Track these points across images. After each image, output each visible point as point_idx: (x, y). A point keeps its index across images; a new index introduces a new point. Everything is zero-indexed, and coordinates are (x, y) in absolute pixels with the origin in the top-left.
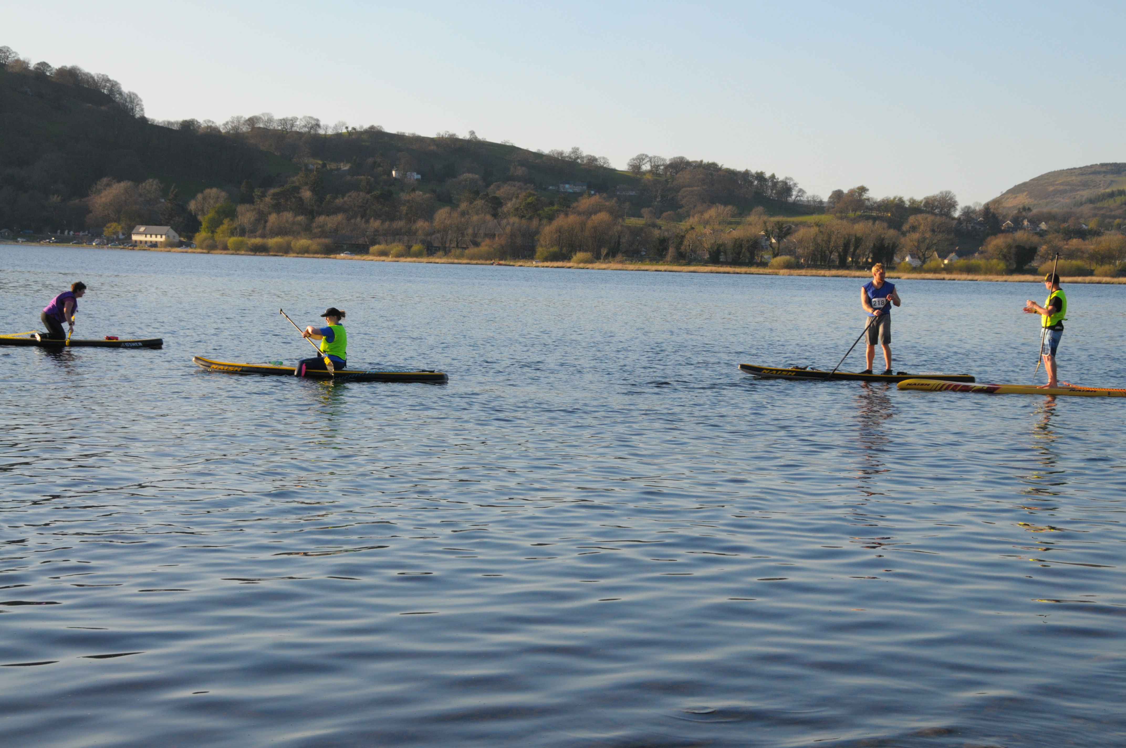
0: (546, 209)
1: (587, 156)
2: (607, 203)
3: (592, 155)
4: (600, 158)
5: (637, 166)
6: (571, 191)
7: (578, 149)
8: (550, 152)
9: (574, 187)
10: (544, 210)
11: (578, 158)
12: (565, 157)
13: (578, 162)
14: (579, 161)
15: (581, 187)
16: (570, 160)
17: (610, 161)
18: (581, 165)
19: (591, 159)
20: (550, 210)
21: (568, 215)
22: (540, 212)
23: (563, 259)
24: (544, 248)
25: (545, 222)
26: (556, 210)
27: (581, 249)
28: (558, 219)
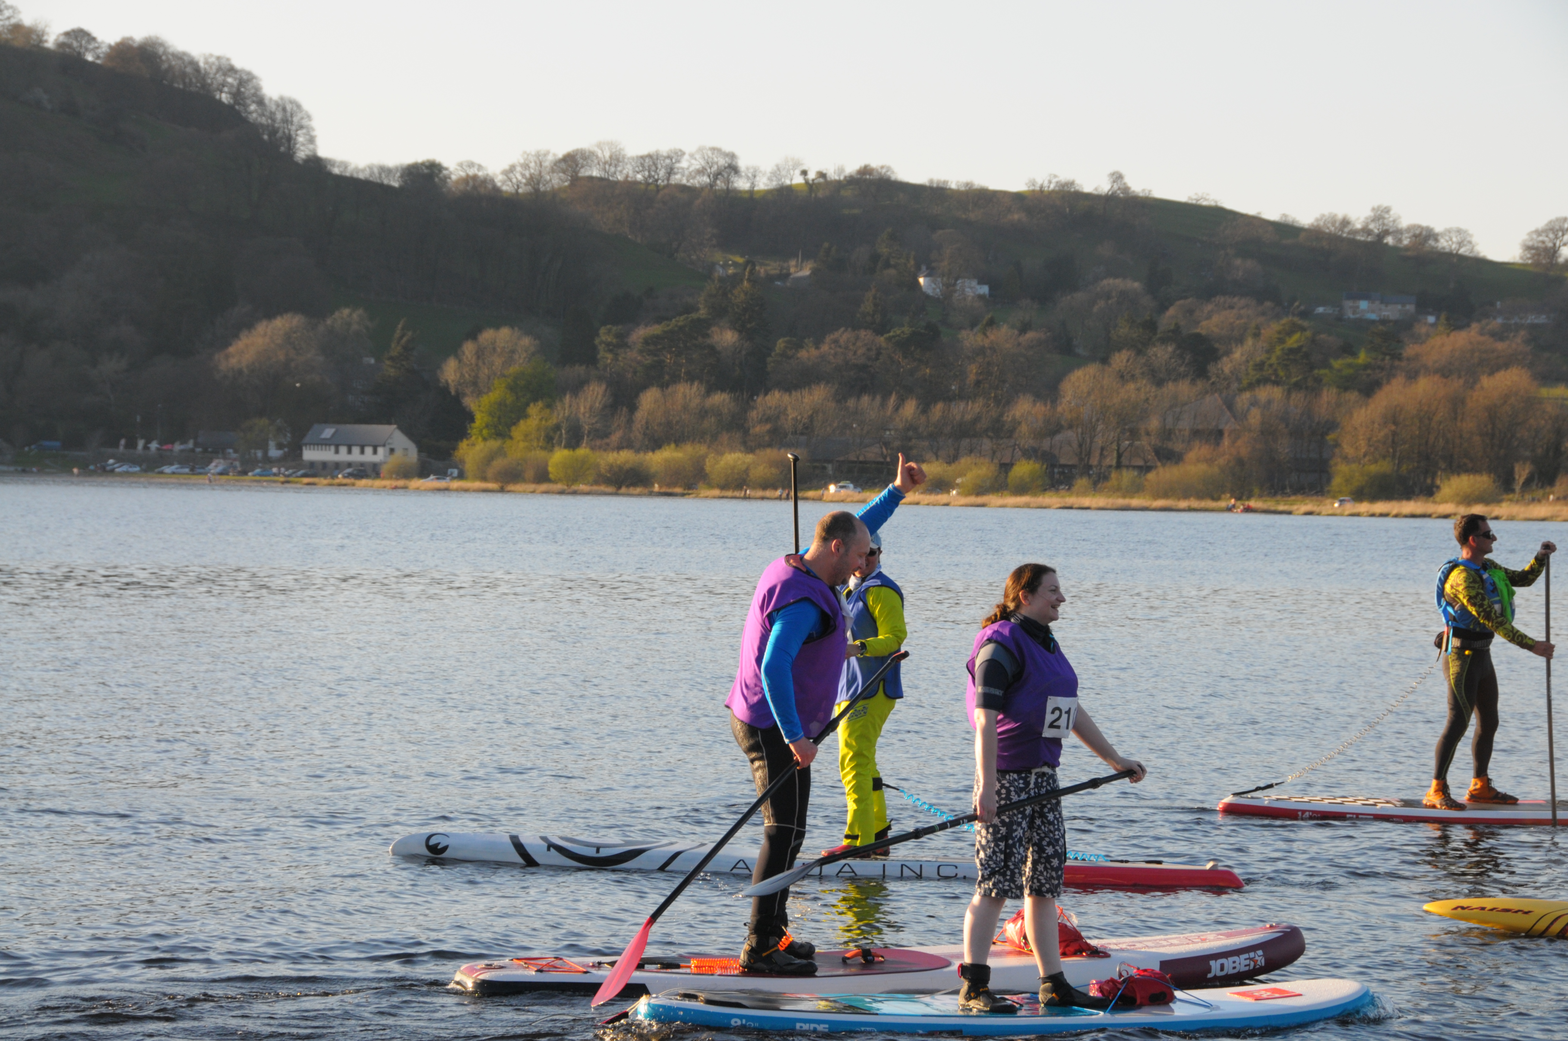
0: (1337, 364)
1: (1409, 229)
2: (1500, 346)
3: (1424, 223)
4: (1449, 231)
5: (1546, 249)
6: (1373, 316)
7: (1387, 210)
8: (1317, 220)
9: (1383, 307)
10: (1330, 367)
11: (1386, 233)
12: (1356, 232)
13: (1387, 244)
14: (1389, 240)
15: (1399, 307)
16: (1370, 239)
17: (1474, 240)
18: (1395, 249)
19: (1420, 234)
20: (1350, 366)
21: (1412, 376)
22: (1322, 372)
23: (1407, 494)
24: (1354, 466)
25: (1352, 396)
26: (1366, 367)
27: (1456, 468)
28: (1386, 389)
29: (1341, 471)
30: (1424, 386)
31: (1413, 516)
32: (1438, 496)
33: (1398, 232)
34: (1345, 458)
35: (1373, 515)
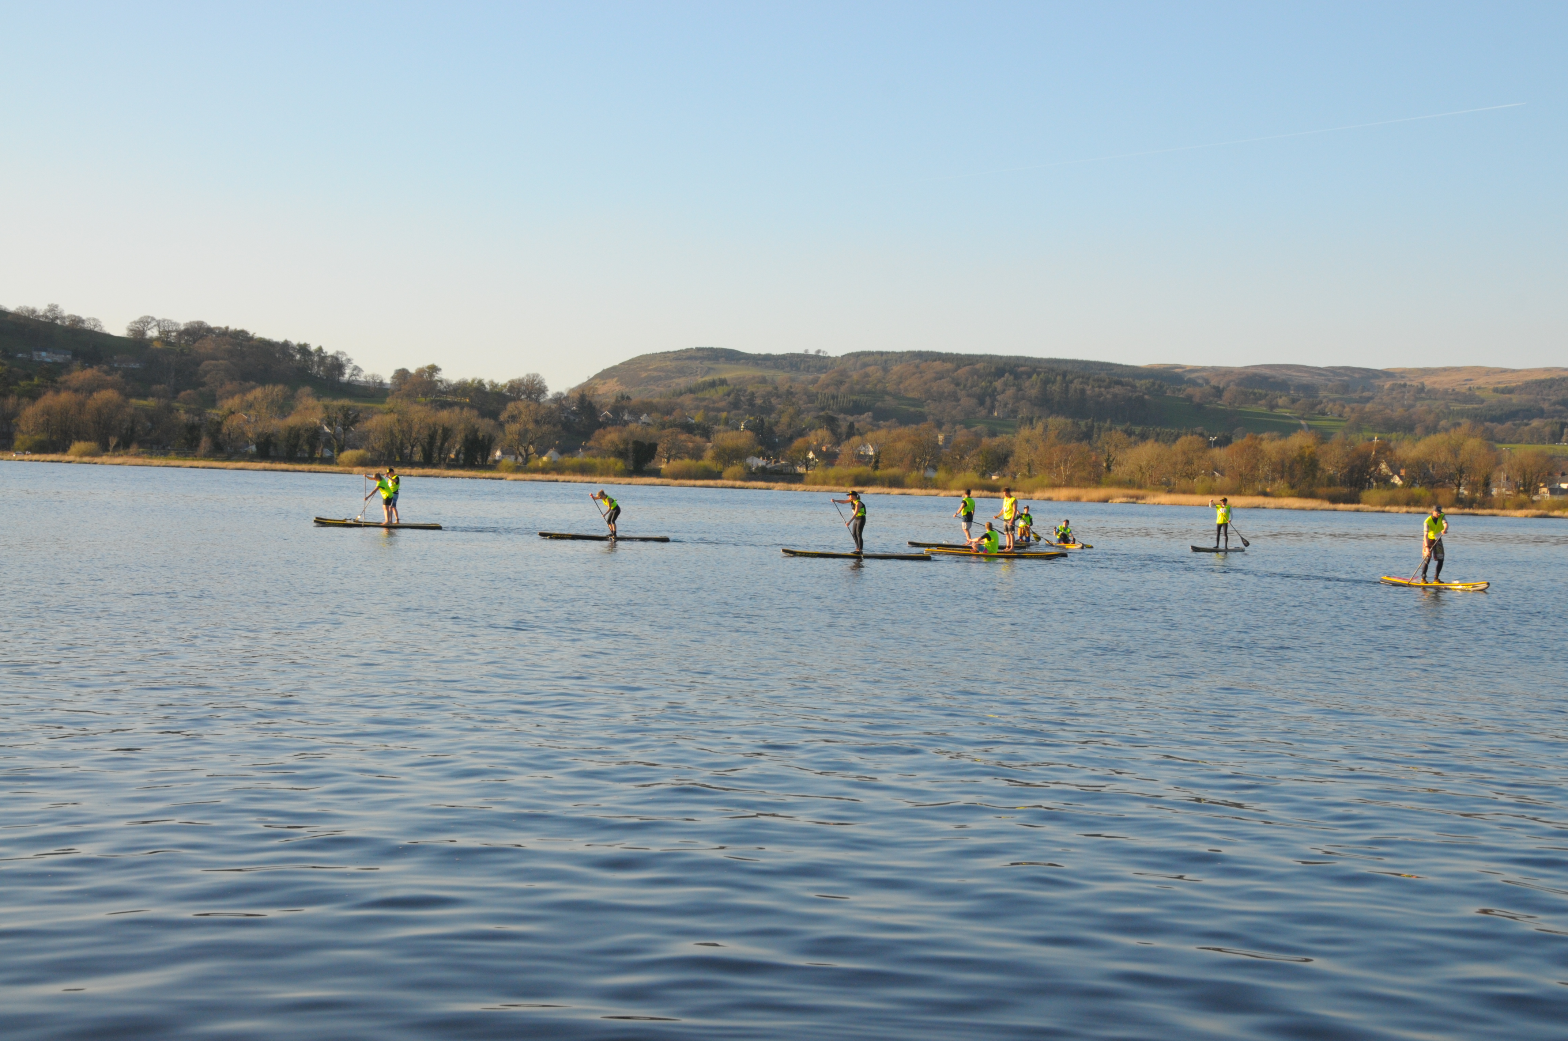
0: (22, 383)
1: (69, 317)
2: (109, 378)
3: (77, 314)
4: (89, 319)
5: (140, 331)
6: (49, 360)
7: (57, 306)
8: (17, 309)
9: (54, 355)
10: (19, 385)
11: (57, 318)
12: (39, 316)
13: (57, 324)
14: (58, 322)
15: (63, 356)
16: (47, 321)
17: (102, 324)
18: (61, 326)
19: (75, 320)
20: (29, 385)
21: (57, 391)
22: (14, 387)
23: (54, 451)
24: (26, 436)
25: (25, 400)
26: (38, 386)
27: (80, 437)
28: (44, 397)
29: (20, 439)
30: (65, 397)
31: (52, 461)
32: (69, 452)
33: (63, 318)
34: (22, 432)
35: (31, 461)
